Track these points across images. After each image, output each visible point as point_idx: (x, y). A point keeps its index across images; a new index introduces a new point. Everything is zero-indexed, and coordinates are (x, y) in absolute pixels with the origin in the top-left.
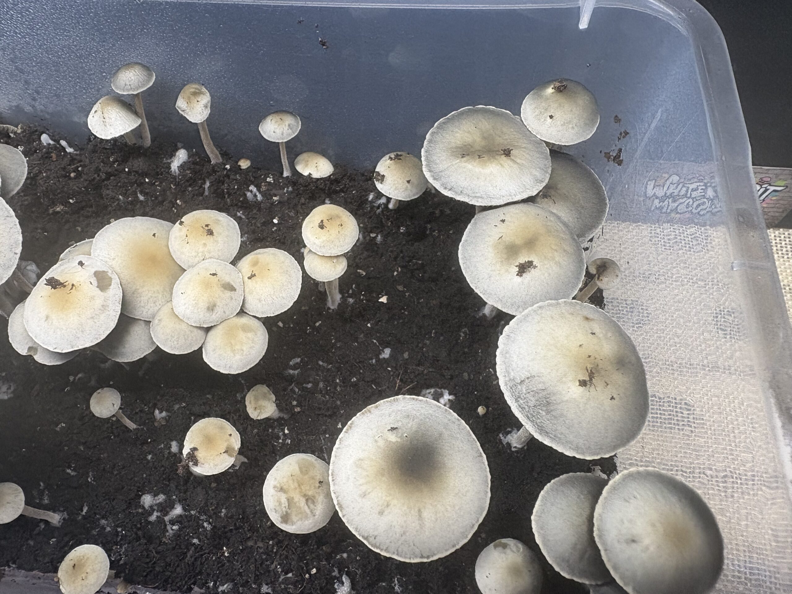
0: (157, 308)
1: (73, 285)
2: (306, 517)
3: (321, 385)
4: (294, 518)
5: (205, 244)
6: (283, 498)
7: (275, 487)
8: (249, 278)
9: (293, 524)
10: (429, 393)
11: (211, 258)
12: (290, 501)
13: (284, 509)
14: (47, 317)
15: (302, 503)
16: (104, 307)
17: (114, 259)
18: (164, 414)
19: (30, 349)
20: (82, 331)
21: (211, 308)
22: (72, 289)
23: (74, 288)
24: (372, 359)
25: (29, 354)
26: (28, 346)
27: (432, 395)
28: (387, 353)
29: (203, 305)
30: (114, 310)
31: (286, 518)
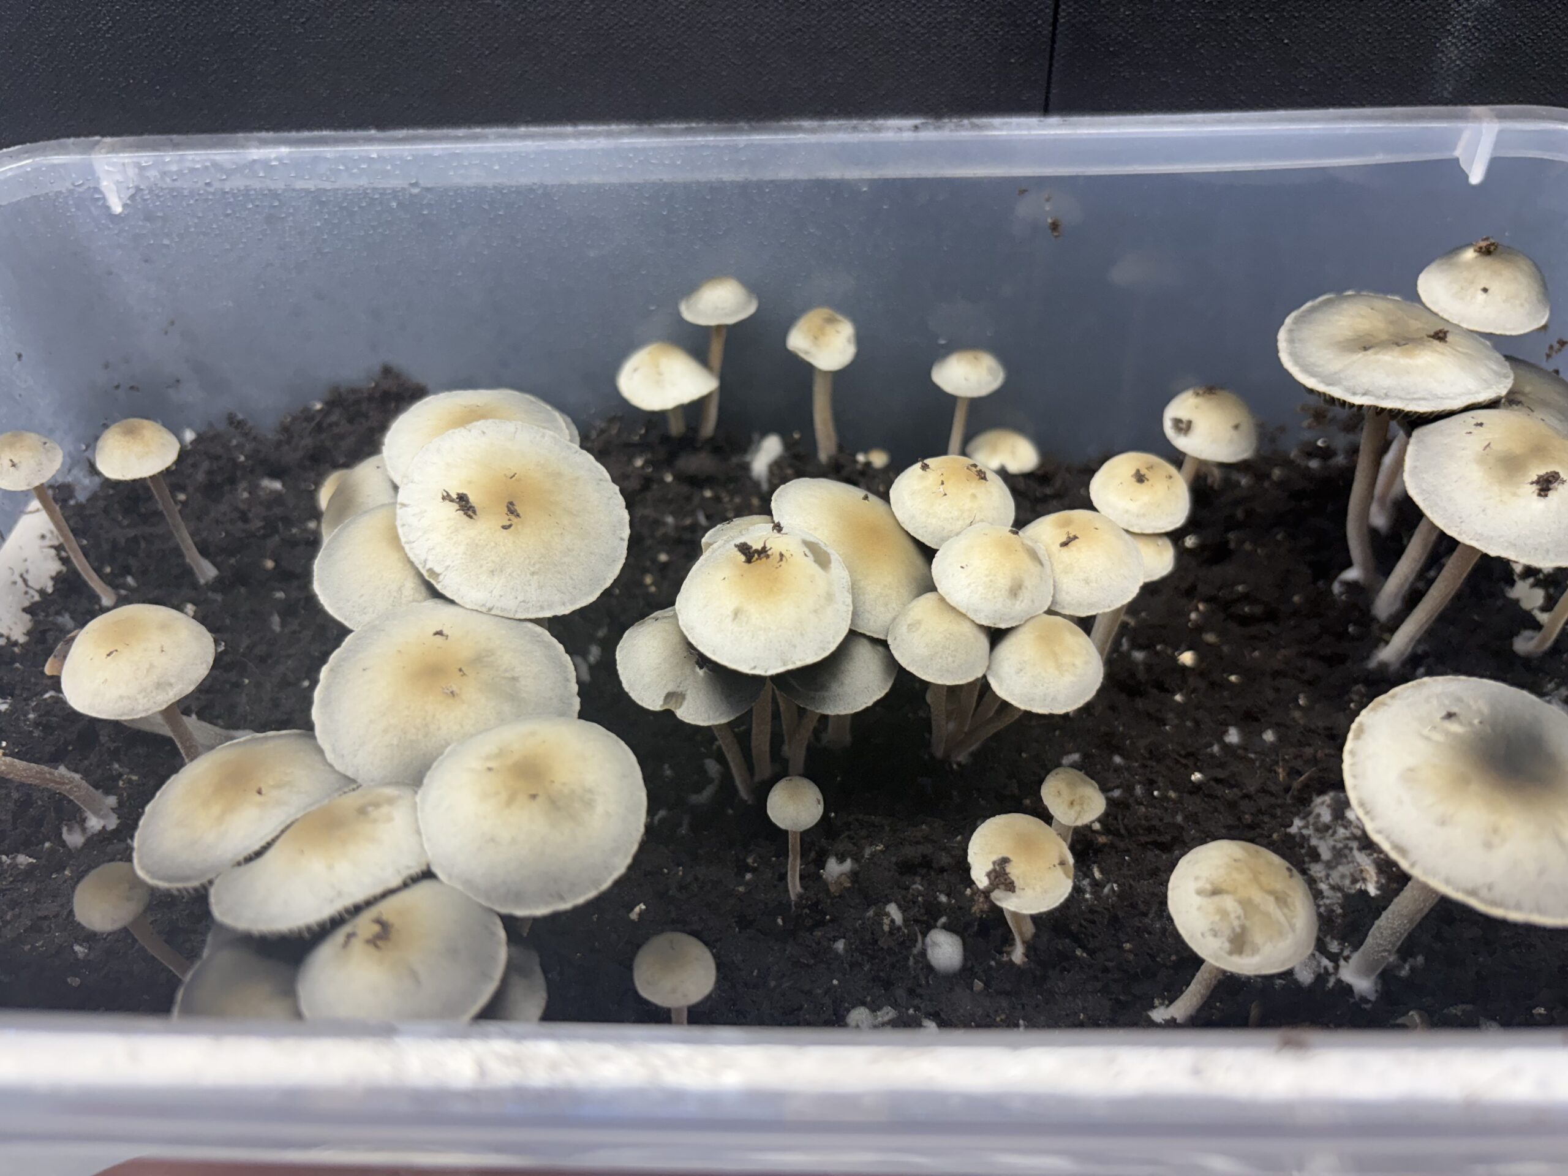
0: (889, 616)
1: (782, 555)
2: (1281, 934)
3: (1139, 790)
4: (1258, 937)
5: (974, 496)
6: (1229, 903)
7: (1200, 892)
8: (1064, 544)
9: (1255, 950)
10: (1323, 803)
11: (982, 521)
12: (1247, 904)
13: (1236, 923)
14: (736, 614)
15: (1270, 905)
16: (830, 597)
17: (816, 529)
18: (848, 865)
19: (669, 696)
20: (802, 635)
21: (1015, 590)
22: (781, 560)
23: (784, 559)
24: (1211, 745)
25: (666, 707)
26: (666, 691)
27: (1328, 806)
28: (1233, 736)
29: (1004, 582)
30: (844, 603)
31: (1239, 942)
